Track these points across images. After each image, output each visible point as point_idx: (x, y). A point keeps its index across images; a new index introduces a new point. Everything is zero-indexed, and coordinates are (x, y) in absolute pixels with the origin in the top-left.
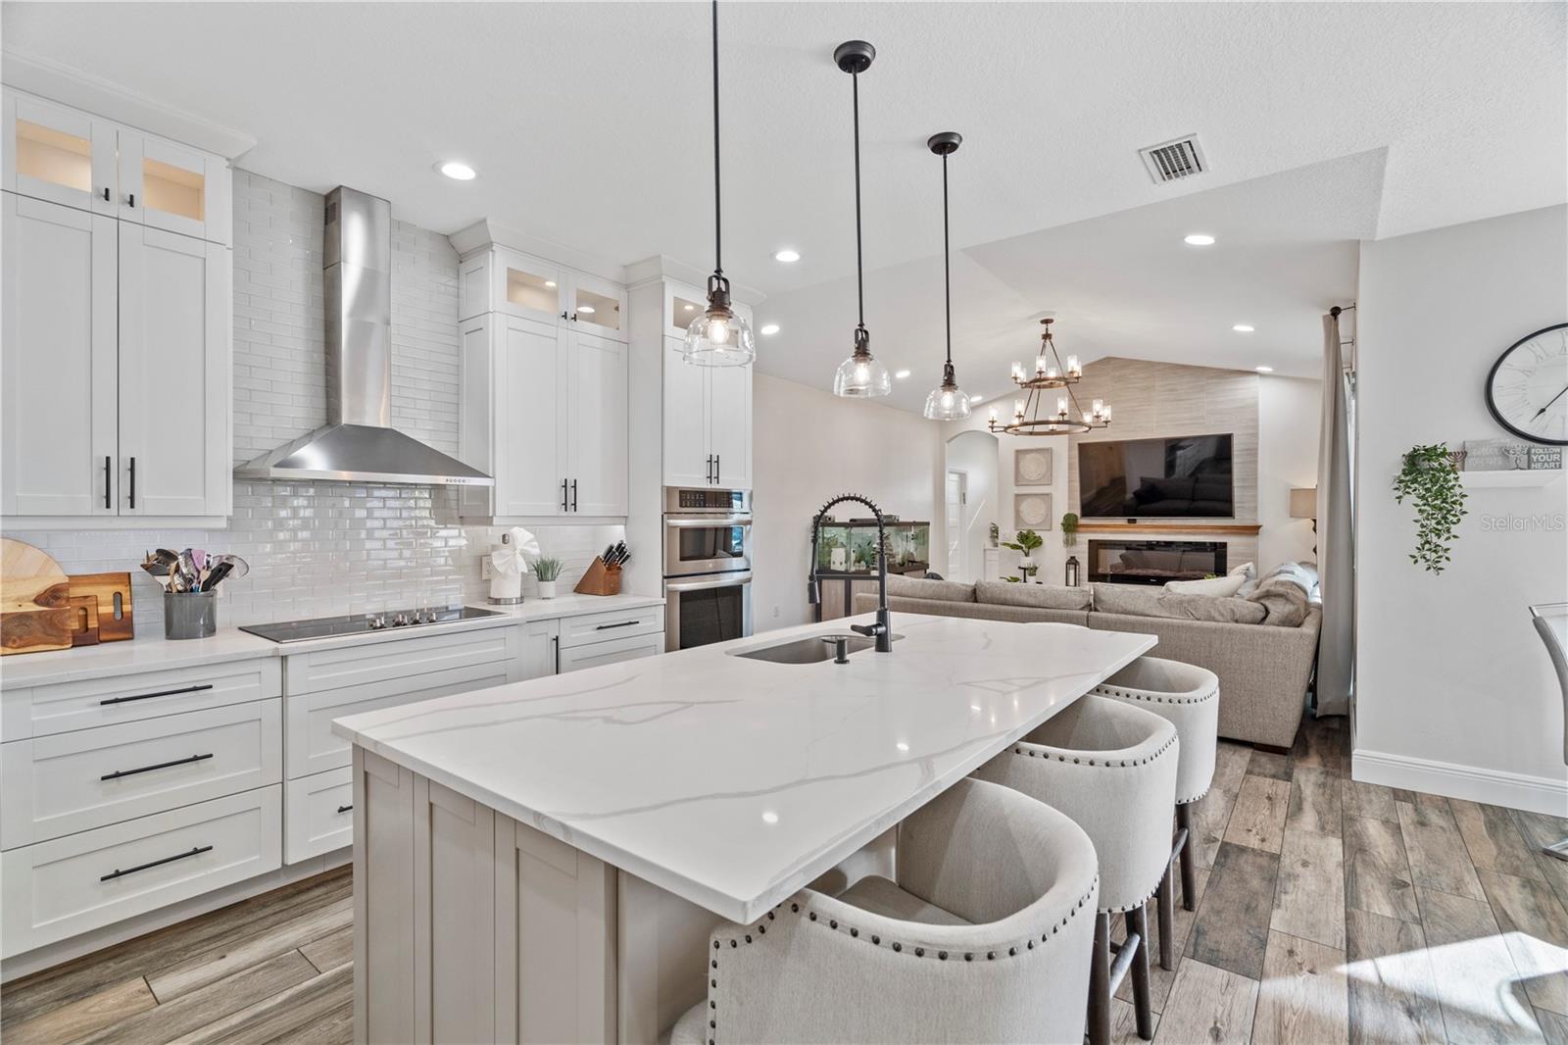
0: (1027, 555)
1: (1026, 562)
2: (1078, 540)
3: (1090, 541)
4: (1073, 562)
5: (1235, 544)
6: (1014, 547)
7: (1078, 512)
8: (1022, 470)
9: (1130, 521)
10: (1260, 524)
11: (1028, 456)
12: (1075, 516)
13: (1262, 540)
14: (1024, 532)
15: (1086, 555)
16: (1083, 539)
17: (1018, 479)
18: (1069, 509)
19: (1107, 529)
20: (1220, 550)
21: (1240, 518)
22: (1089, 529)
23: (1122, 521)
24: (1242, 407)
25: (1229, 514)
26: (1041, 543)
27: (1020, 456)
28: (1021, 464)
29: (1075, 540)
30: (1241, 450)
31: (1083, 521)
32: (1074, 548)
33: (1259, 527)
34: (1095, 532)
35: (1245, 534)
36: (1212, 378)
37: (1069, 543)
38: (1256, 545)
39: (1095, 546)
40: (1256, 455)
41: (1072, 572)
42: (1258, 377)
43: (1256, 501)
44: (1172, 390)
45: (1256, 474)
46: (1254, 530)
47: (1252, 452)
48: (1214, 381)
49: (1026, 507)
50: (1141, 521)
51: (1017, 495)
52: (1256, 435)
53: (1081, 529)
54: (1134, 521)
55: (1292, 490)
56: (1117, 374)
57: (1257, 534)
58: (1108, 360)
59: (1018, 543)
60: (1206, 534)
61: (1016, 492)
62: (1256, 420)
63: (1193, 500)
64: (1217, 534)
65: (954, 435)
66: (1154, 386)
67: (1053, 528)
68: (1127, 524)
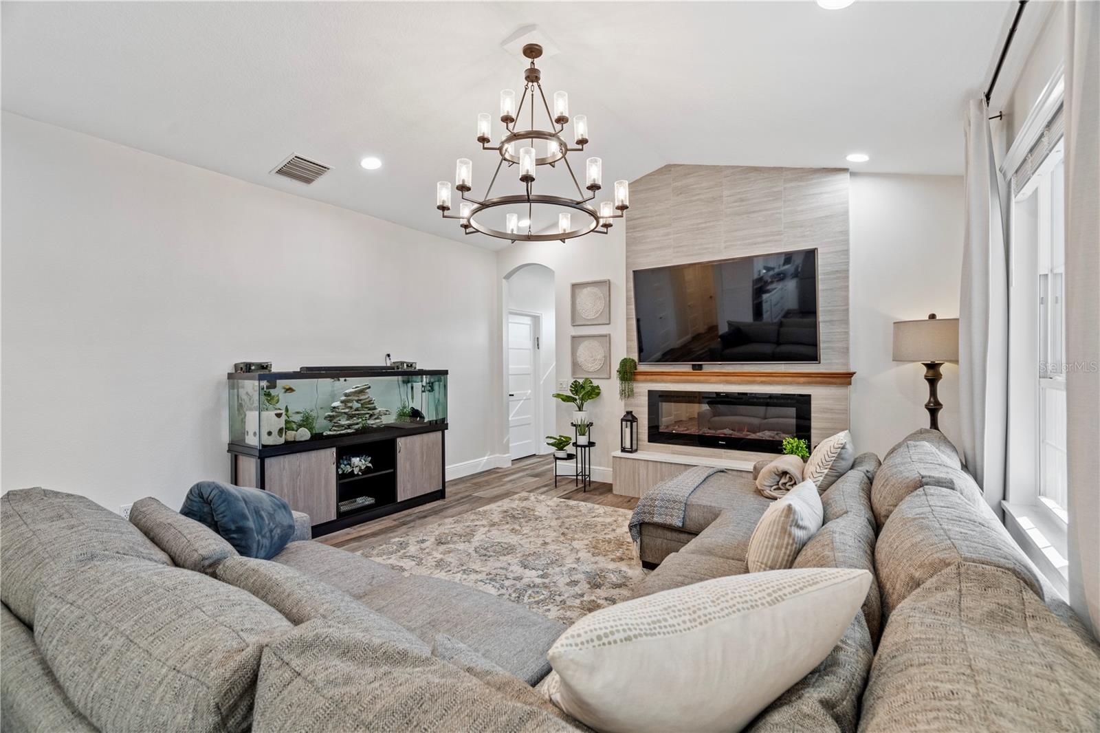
0: (580, 409)
1: (580, 417)
2: (635, 390)
3: (649, 392)
4: (630, 418)
5: (821, 397)
6: (567, 399)
7: (635, 357)
8: (578, 307)
9: (694, 367)
10: (852, 371)
11: (586, 291)
12: (633, 360)
13: (855, 391)
14: (581, 381)
15: (646, 409)
16: (642, 389)
17: (575, 320)
18: (628, 352)
19: (669, 377)
20: (802, 403)
21: (828, 363)
22: (648, 377)
23: (686, 368)
24: (827, 217)
25: (814, 358)
26: (598, 394)
27: (577, 291)
28: (578, 301)
29: (632, 391)
30: (828, 274)
31: (642, 368)
32: (632, 400)
33: (853, 374)
34: (656, 381)
35: (835, 384)
36: (791, 180)
37: (627, 394)
38: (847, 399)
39: (656, 399)
40: (847, 278)
41: (628, 431)
42: (847, 176)
43: (847, 340)
44: (742, 200)
45: (847, 304)
46: (845, 378)
47: (843, 274)
48: (792, 184)
49: (584, 351)
50: (709, 367)
51: (573, 337)
52: (846, 252)
53: (639, 377)
54: (700, 367)
55: (895, 323)
56: (679, 184)
57: (850, 384)
58: (668, 168)
59: (570, 394)
60: (785, 383)
61: (574, 334)
62: (846, 233)
63: (778, 343)
64: (798, 384)
65: (511, 269)
66: (721, 197)
67: (612, 376)
68: (691, 370)
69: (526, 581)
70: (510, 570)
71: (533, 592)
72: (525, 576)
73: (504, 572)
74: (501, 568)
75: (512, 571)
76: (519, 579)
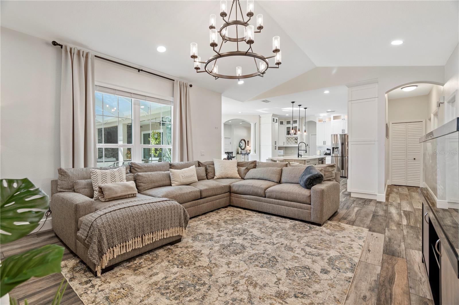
69: (241, 238)
70: (250, 244)
71: (238, 233)
72: (242, 240)
73: (253, 243)
74: (255, 245)
75: (249, 243)
76: (244, 239)
